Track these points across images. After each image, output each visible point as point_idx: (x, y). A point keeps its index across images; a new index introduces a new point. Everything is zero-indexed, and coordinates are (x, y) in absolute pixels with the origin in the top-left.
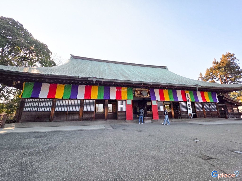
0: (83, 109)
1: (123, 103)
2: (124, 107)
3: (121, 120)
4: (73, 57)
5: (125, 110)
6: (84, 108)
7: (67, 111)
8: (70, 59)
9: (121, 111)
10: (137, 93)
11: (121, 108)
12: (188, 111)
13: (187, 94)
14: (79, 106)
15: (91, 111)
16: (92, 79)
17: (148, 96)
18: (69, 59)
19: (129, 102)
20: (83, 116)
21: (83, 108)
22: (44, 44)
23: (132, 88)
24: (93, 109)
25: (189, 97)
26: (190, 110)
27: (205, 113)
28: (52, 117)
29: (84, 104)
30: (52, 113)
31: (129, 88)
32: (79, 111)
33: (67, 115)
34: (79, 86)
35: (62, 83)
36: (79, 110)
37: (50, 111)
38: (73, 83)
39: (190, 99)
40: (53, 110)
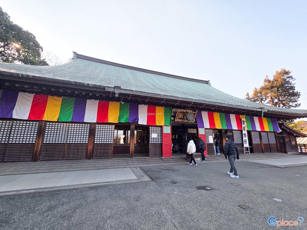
0: (94, 140)
1: (158, 131)
2: (159, 137)
3: (155, 156)
4: (78, 56)
5: (160, 142)
6: (96, 139)
7: (65, 142)
8: (72, 59)
9: (154, 142)
10: (179, 116)
11: (155, 138)
12: (244, 143)
13: (242, 119)
14: (88, 135)
15: (107, 142)
16: (113, 89)
17: (193, 121)
18: (70, 59)
19: (167, 130)
20: (93, 152)
21: (94, 138)
22: (30, 32)
23: (171, 108)
24: (111, 140)
25: (245, 123)
26: (246, 141)
27: (263, 146)
28: (38, 153)
29: (96, 131)
30: (37, 146)
31: (166, 109)
32: (87, 142)
33: (66, 149)
34: (88, 101)
35: (59, 95)
36: (87, 140)
37: (34, 142)
38: (77, 96)
39: (246, 127)
40: (38, 140)
